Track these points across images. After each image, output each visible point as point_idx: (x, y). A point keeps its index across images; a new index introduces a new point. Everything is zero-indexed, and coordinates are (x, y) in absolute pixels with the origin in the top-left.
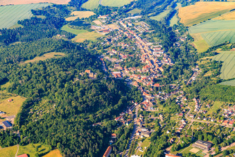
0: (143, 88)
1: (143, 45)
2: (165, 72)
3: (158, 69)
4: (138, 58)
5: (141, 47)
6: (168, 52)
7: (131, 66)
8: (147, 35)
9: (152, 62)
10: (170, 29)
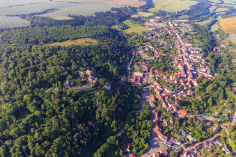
1: (182, 45)
3: (191, 83)
4: (171, 60)
5: (179, 47)
6: (207, 58)
7: (158, 68)
8: (188, 36)
9: (185, 68)
10: (211, 33)
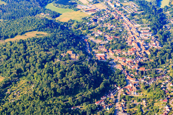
0: (128, 72)
1: (130, 27)
2: (152, 56)
3: (144, 52)
4: (125, 40)
5: (128, 29)
6: (157, 35)
7: (116, 48)
8: (135, 17)
9: (139, 45)
10: (161, 10)
